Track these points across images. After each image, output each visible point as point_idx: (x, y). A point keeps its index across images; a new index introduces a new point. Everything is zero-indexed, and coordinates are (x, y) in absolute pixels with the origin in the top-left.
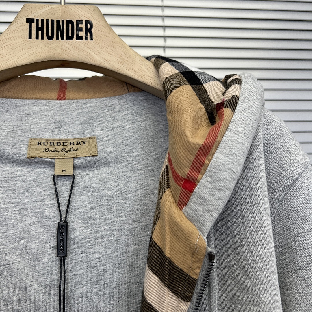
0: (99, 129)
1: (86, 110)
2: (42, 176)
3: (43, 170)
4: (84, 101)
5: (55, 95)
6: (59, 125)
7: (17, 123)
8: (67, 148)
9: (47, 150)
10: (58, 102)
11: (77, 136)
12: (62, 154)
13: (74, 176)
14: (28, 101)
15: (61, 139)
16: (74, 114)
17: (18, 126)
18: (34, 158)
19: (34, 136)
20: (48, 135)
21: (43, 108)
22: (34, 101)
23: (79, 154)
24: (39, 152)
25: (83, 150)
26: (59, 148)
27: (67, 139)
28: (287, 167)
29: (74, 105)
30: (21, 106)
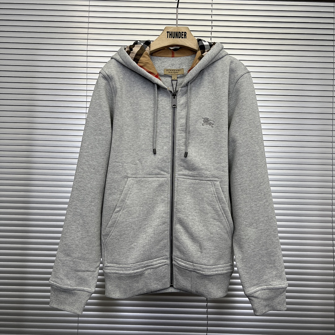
0: (184, 66)
1: (180, 60)
2: (168, 80)
3: (168, 78)
4: (180, 58)
5: (171, 56)
6: (173, 65)
7: (160, 64)
8: (175, 72)
9: (169, 72)
10: (172, 58)
11: (178, 68)
12: (174, 74)
13: (177, 80)
14: (163, 58)
15: (173, 69)
16: (177, 62)
17: (161, 65)
18: (166, 74)
19: (165, 68)
20: (169, 68)
21: (167, 60)
22: (165, 58)
23: (179, 74)
24: (167, 73)
25: (180, 73)
26: (173, 72)
27: (175, 69)
28: (236, 77)
29: (177, 59)
30: (161, 59)
